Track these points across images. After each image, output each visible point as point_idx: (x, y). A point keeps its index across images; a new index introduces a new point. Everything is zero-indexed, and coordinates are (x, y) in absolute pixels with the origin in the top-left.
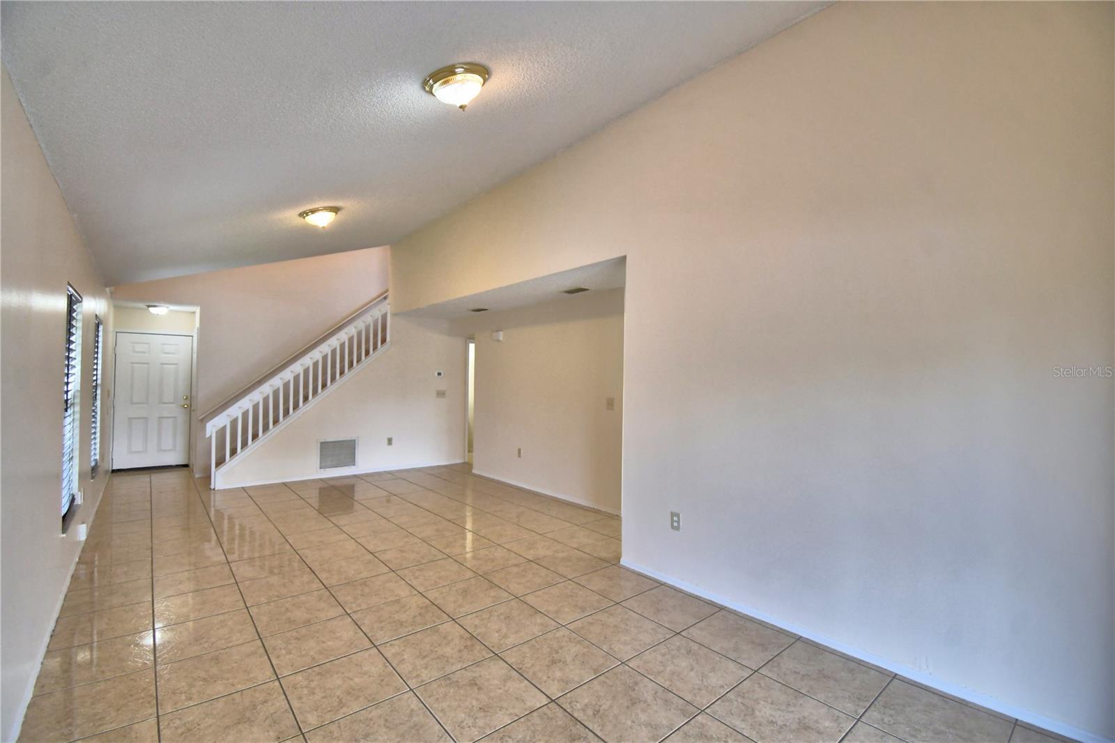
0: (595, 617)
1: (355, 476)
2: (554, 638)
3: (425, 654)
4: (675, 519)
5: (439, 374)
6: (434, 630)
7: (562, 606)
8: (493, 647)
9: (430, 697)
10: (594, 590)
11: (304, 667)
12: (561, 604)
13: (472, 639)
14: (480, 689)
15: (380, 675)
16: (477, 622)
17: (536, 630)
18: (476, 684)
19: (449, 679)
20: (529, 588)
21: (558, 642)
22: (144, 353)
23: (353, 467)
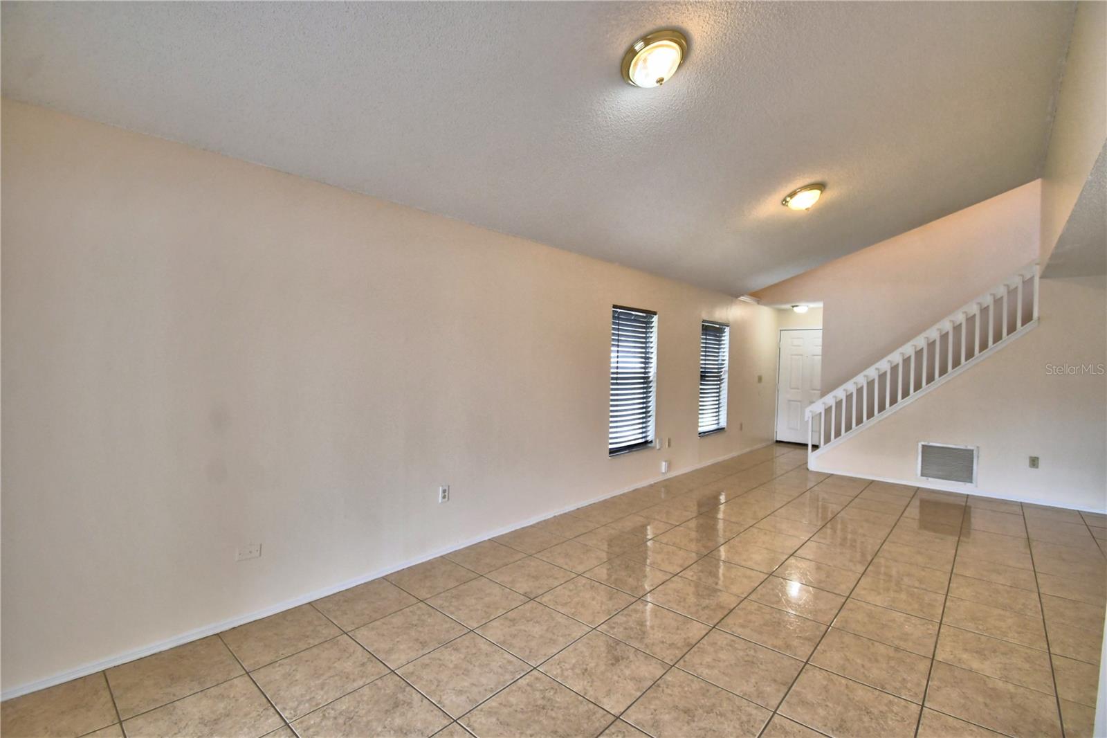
1: (968, 496)
13: (689, 645)
22: (799, 346)
23: (968, 484)
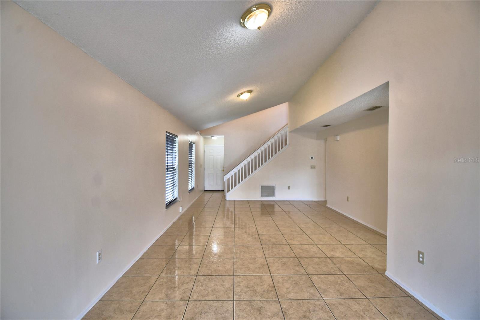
0: (346, 301)
1: (274, 201)
2: (314, 304)
3: (249, 286)
4: (421, 256)
5: (312, 158)
6: (260, 276)
7: (329, 288)
8: (280, 295)
9: (238, 307)
10: (356, 285)
11: (206, 274)
12: (330, 287)
13: (273, 288)
14: (260, 314)
15: (227, 289)
16: (281, 280)
17: (306, 295)
18: (260, 311)
19: (251, 302)
20: (318, 272)
21: (315, 307)
22: (212, 152)
23: (274, 197)
